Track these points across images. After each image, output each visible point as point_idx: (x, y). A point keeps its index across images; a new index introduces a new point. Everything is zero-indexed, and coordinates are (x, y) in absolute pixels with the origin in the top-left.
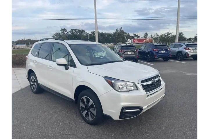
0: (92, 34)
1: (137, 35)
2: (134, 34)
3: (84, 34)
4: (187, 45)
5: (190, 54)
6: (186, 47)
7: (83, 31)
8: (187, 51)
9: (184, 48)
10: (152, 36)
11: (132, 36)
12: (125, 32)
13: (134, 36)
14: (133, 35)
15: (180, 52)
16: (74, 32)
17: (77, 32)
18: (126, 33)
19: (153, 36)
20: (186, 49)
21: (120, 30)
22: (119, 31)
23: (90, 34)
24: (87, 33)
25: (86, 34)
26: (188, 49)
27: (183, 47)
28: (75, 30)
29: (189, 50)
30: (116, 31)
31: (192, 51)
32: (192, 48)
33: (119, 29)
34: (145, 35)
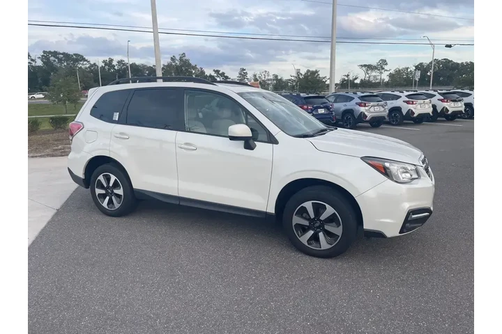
0: (107, 67)
1: (223, 73)
2: (214, 70)
3: (83, 64)
4: (362, 98)
5: (369, 115)
6: (359, 101)
7: (80, 58)
8: (362, 109)
9: (356, 104)
10: (255, 76)
11: (211, 76)
12: (193, 64)
13: (216, 75)
14: (213, 74)
15: (349, 112)
16: (52, 58)
17: (60, 60)
18: (194, 68)
19: (257, 77)
20: (360, 105)
21: (181, 59)
22: (178, 63)
23: (100, 66)
24: (92, 63)
25: (88, 66)
26: (365, 106)
27: (353, 102)
28: (55, 54)
29: (367, 108)
30: (169, 60)
31: (372, 110)
32: (372, 104)
33: (178, 58)
34: (240, 74)
